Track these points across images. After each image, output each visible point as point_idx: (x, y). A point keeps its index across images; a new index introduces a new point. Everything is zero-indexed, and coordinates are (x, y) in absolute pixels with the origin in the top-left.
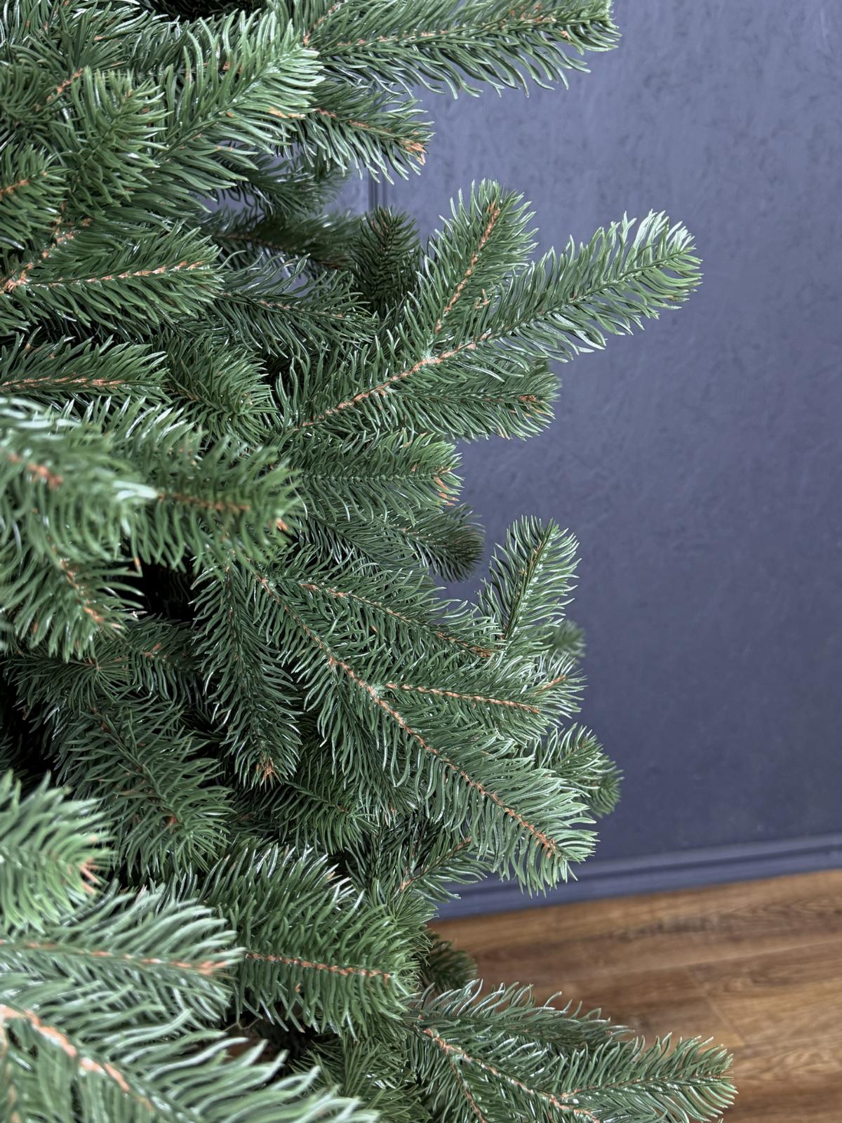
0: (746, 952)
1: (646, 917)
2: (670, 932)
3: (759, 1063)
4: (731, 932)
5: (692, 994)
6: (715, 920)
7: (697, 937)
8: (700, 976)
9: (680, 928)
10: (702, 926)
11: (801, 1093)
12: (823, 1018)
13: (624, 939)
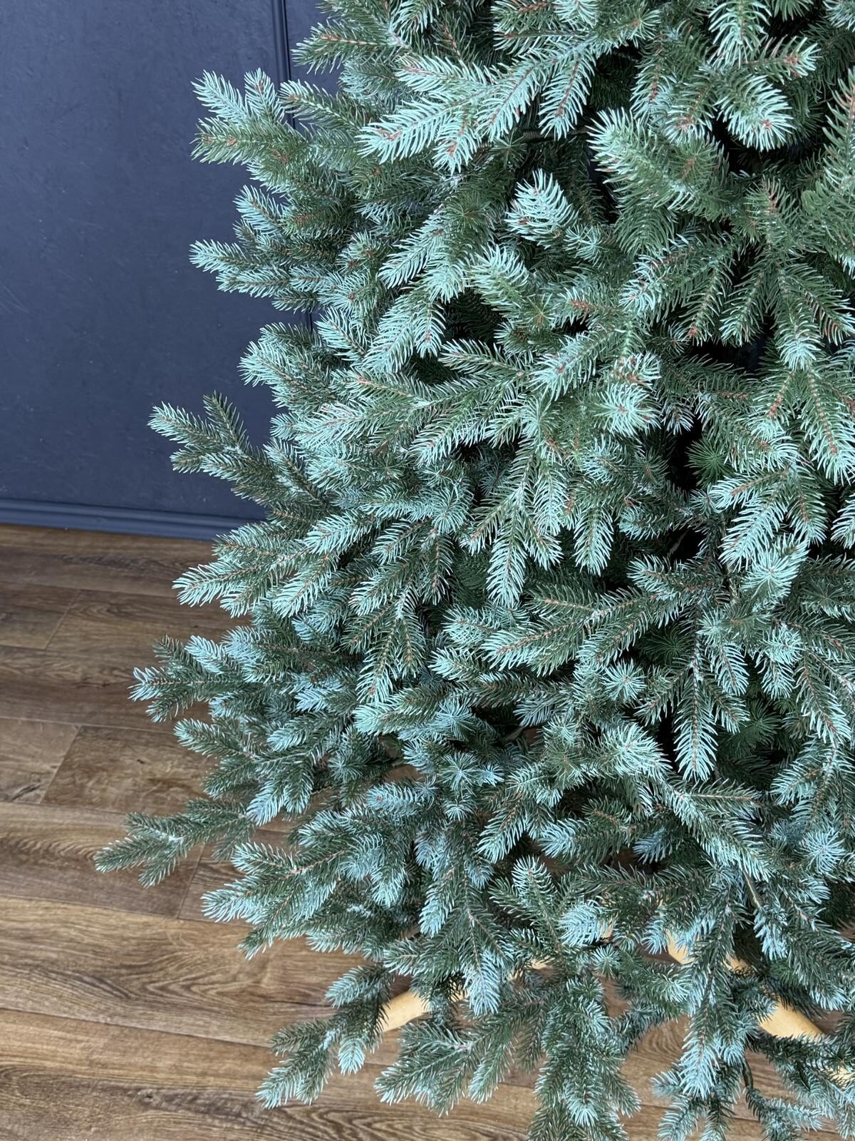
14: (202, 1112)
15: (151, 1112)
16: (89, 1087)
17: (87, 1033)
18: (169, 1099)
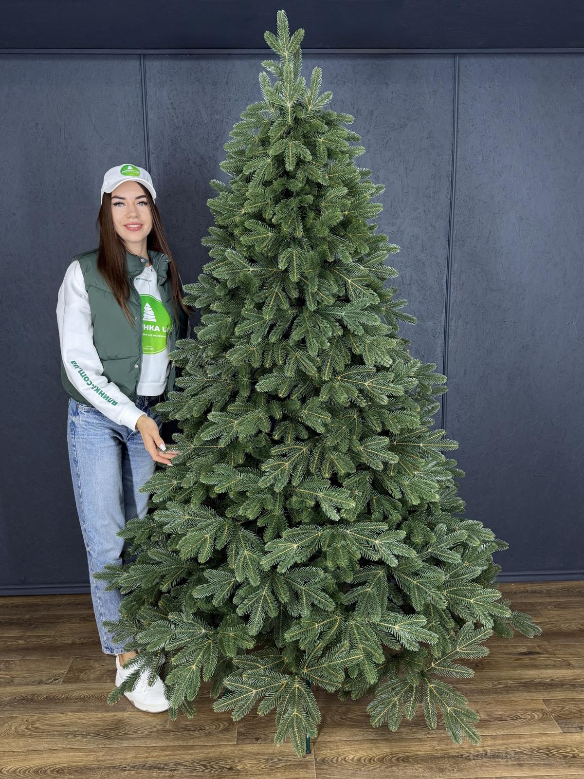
0: (554, 600)
1: (522, 589)
2: (530, 593)
3: (552, 625)
4: (549, 594)
5: (535, 608)
6: (545, 591)
7: (539, 595)
8: (538, 604)
9: (533, 592)
10: (541, 592)
11: (564, 633)
12: (574, 617)
13: (515, 593)
14: (492, 758)
15: (473, 761)
16: (442, 757)
17: (427, 741)
18: (477, 756)
